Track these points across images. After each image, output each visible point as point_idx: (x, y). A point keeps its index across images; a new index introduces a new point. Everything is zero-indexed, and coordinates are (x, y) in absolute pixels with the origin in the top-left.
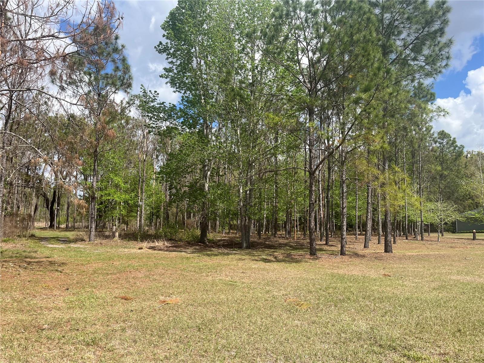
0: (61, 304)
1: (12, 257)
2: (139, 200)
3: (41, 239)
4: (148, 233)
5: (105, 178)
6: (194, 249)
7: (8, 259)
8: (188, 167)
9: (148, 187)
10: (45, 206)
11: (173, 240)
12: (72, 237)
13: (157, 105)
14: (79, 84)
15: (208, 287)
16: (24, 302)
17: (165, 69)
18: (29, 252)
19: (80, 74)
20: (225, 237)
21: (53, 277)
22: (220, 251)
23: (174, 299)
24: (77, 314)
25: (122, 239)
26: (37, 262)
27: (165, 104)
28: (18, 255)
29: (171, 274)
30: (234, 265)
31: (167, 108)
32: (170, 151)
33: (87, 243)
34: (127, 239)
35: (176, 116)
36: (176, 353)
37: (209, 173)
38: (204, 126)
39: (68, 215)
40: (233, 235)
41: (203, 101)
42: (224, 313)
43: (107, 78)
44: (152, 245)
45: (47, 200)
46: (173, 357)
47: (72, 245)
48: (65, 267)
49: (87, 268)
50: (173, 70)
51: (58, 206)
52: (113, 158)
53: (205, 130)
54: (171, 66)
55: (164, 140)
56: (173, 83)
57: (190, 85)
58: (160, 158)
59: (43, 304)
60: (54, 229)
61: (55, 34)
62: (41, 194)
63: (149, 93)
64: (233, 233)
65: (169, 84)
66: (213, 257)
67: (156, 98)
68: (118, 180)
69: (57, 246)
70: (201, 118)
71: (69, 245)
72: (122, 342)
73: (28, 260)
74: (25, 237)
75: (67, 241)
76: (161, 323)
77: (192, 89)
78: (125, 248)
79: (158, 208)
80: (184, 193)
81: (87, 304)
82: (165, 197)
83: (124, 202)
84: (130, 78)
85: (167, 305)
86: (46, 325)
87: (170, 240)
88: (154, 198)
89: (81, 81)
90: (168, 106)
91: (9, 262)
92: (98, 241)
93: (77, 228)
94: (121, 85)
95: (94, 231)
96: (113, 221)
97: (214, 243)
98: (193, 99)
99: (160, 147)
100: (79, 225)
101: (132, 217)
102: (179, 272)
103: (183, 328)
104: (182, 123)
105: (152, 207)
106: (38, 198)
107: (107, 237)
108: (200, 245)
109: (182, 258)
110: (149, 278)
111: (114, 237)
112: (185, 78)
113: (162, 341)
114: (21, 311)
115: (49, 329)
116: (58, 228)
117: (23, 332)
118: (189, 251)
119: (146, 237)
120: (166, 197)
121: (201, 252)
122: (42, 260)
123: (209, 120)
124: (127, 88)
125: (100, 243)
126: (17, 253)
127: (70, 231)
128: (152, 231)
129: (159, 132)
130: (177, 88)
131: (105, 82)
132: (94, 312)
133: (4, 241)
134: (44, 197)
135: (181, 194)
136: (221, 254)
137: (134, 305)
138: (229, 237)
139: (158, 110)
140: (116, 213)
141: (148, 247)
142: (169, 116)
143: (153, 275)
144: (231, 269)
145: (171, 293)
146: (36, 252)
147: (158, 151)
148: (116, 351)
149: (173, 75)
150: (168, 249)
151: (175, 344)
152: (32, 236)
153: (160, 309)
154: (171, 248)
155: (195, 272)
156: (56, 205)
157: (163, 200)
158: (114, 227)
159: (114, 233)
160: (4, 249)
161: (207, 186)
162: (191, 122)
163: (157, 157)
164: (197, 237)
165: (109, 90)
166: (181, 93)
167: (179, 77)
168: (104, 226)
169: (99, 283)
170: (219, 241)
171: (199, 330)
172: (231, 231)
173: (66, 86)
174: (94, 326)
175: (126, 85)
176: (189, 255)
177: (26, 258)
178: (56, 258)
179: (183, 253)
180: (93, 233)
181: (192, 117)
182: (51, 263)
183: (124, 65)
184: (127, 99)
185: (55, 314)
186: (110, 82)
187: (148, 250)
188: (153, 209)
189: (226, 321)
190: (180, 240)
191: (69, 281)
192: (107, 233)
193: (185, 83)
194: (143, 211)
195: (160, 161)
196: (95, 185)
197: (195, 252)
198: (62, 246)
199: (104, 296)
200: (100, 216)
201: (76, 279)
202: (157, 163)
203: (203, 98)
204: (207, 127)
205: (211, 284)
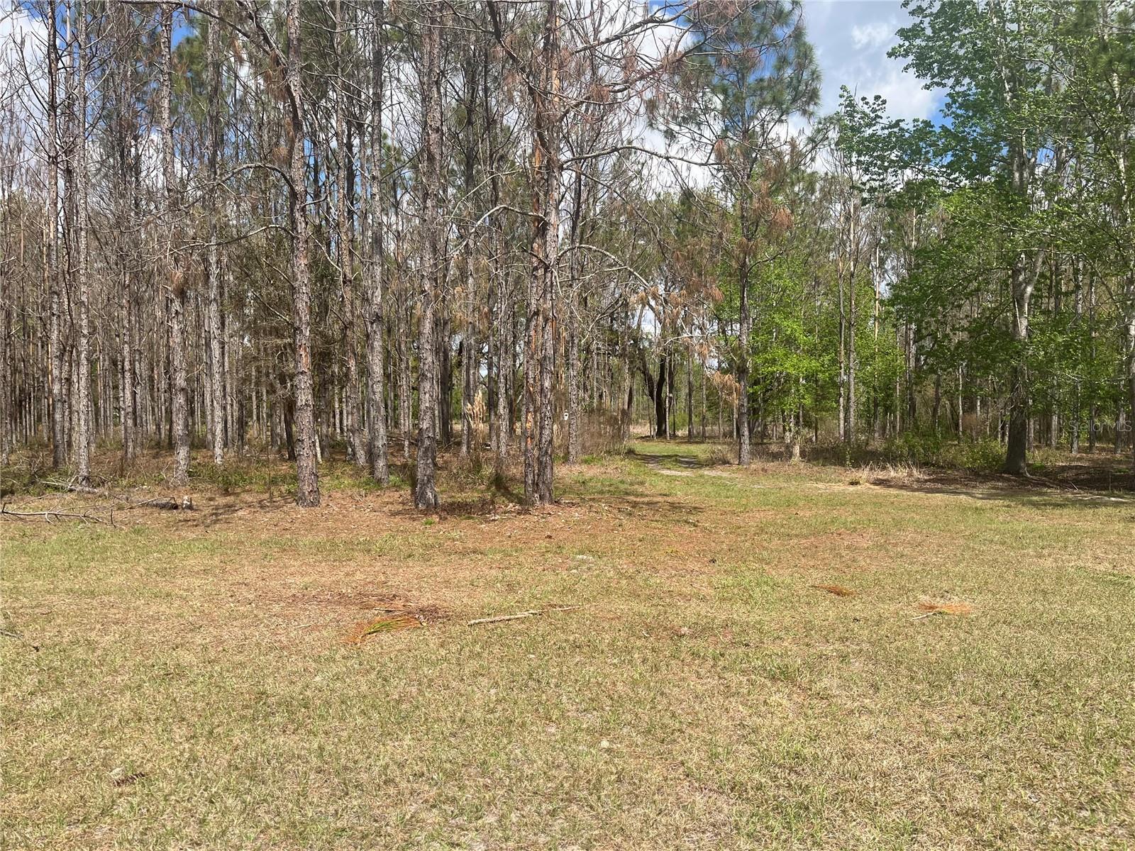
0: (706, 591)
1: (602, 492)
2: (842, 370)
3: (648, 459)
4: (869, 448)
5: (763, 324)
6: (993, 488)
7: (596, 496)
8: (968, 279)
9: (861, 338)
10: (647, 392)
11: (934, 465)
12: (703, 456)
13: (880, 133)
14: (702, 117)
15: (1047, 584)
16: (638, 578)
17: (903, 33)
18: (631, 484)
19: (704, 93)
20: (1080, 459)
21: (681, 535)
22: (1070, 496)
23: (955, 604)
24: (739, 612)
25: (809, 461)
26: (648, 504)
27: (902, 124)
28: (612, 489)
29: (940, 546)
30: (1118, 533)
31: (907, 135)
32: (914, 243)
33: (735, 467)
34: (821, 461)
35: (931, 150)
36: (979, 730)
37: (1029, 289)
38: (1012, 164)
39: (690, 410)
40: (1104, 455)
41: (1008, 96)
42: (1102, 652)
43: (762, 89)
44: (881, 475)
45: (648, 379)
46: (974, 737)
47: (706, 473)
48: (701, 517)
49: (744, 521)
50: (923, 29)
51: (670, 392)
52: (779, 277)
53: (1017, 175)
54: (917, 20)
55: (897, 218)
56: (922, 65)
57: (971, 60)
58: (888, 266)
59: (674, 586)
60: (666, 438)
61: (657, 15)
62: (639, 369)
63: (860, 106)
64: (1103, 449)
65: (912, 71)
66: (1049, 510)
67: (879, 113)
68: (792, 326)
69: (679, 473)
70: (1002, 144)
71: (701, 472)
72: (846, 684)
73: (632, 498)
74: (620, 454)
75: (693, 463)
76: (933, 657)
77: (976, 70)
78: (817, 480)
79: (888, 388)
80: (956, 348)
81: (757, 593)
82: (905, 361)
83: (806, 378)
84: (815, 76)
85: (938, 616)
86: (686, 629)
87: (924, 464)
88: (879, 363)
89: (706, 110)
90: (912, 129)
91: (599, 501)
92: (757, 465)
93: (710, 438)
94: (794, 100)
95: (747, 442)
96: (784, 421)
97: (1046, 475)
98: (982, 94)
99: (888, 236)
100: (712, 430)
101: (827, 411)
102: (962, 542)
103: (989, 675)
104: (949, 166)
105: (874, 387)
106: (633, 375)
107: (775, 456)
108: (1008, 480)
109: (963, 509)
110: (887, 551)
111: (790, 457)
112: (958, 43)
113: (941, 698)
114: (635, 595)
115: (693, 636)
116: (674, 436)
117: (645, 637)
118: (978, 492)
119: (862, 457)
120: (907, 359)
121: (1012, 496)
122: (655, 499)
123: (1028, 144)
124: (808, 104)
125: (763, 469)
126: (611, 485)
127: (697, 443)
128: (877, 444)
129: (887, 199)
130: (933, 77)
131: (757, 100)
132: (773, 613)
133: (586, 462)
134: (644, 373)
135: (949, 349)
136: (1074, 503)
137: (857, 607)
138: (1092, 460)
139: (887, 143)
140: (791, 402)
141: (872, 480)
142: (914, 153)
143: (895, 545)
144: (1110, 543)
145: (947, 589)
146: (642, 483)
147: (884, 248)
148: (835, 700)
149: (924, 44)
150: (921, 487)
151: (976, 709)
152: (631, 452)
153: (924, 624)
154: (928, 485)
155: (1003, 543)
156: (666, 389)
157: (901, 368)
158: (787, 434)
159: (789, 448)
160: (587, 476)
161: (1023, 324)
162: (974, 158)
163: (882, 262)
164: (997, 459)
165: (768, 118)
166: (944, 85)
167: (940, 47)
168: (764, 435)
169: (775, 554)
170: (1063, 469)
171: (1036, 686)
172: (1097, 445)
173: (676, 128)
174: (778, 641)
175: (805, 96)
176: (979, 503)
177: (627, 494)
178: (680, 495)
179: (962, 497)
180: (746, 447)
181: (977, 146)
182: (675, 507)
183: (797, 47)
184: (809, 132)
185: (698, 609)
186: (768, 97)
187: (872, 486)
188: (875, 391)
189: (1110, 674)
190: (952, 466)
191: (713, 544)
192: (774, 448)
193: (957, 56)
194: (852, 395)
195: (890, 273)
196: (745, 342)
197: (997, 495)
198: (687, 473)
199: (790, 581)
200: (755, 411)
201: (727, 541)
202: (882, 276)
203: (1007, 86)
204: (1024, 163)
205: (1054, 577)
